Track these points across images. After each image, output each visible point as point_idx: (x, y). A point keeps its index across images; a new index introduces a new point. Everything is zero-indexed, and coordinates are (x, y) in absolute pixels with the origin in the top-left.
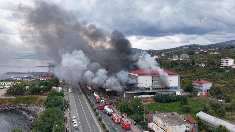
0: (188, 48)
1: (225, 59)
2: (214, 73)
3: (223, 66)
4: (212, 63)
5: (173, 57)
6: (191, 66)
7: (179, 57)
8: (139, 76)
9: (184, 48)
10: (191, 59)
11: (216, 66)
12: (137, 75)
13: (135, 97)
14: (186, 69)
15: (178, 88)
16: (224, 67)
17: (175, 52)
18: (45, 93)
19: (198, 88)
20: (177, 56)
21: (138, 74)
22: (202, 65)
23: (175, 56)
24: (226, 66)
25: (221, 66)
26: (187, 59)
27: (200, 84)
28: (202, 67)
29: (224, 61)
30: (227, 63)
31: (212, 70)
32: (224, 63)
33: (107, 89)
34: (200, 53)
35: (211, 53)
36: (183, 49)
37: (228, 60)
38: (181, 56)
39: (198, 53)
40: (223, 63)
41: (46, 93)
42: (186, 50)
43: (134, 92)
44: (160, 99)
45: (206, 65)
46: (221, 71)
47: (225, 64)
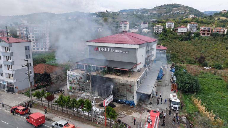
40: (121, 28)
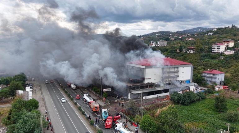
0: (160, 34)
1: (217, 44)
2: (207, 60)
3: (214, 53)
4: (201, 50)
5: (151, 43)
6: (178, 53)
7: (157, 43)
8: (147, 68)
9: (157, 34)
10: (169, 45)
11: (205, 52)
12: (144, 67)
13: (144, 98)
14: (174, 56)
15: (191, 81)
16: (216, 53)
17: (148, 38)
18: (4, 100)
19: (210, 79)
20: (155, 43)
21: (146, 66)
22: (190, 52)
23: (153, 43)
24: (217, 53)
25: (212, 53)
26: (165, 45)
27: (213, 75)
28: (191, 53)
29: (215, 47)
30: (219, 49)
31: (203, 57)
32: (215, 49)
33: (104, 89)
34: (175, 40)
35: (187, 39)
36: (155, 35)
37: (220, 46)
38: (158, 42)
39: (173, 39)
41: (6, 99)
42: (158, 36)
43: (142, 91)
44: (181, 101)
45: (194, 51)
46: (214, 58)
47: (216, 51)
